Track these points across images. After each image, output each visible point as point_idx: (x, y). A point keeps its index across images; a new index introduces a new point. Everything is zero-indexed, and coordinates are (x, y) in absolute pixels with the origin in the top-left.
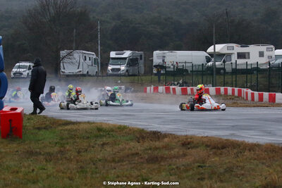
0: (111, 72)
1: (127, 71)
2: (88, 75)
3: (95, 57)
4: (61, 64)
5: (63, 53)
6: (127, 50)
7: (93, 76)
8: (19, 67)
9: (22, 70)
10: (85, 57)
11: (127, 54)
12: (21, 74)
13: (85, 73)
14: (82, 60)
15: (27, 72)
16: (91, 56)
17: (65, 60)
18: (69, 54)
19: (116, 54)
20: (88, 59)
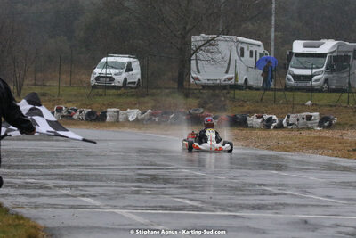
0: (293, 82)
1: (326, 81)
2: (246, 86)
3: (261, 50)
4: (193, 63)
5: (197, 40)
6: (328, 38)
7: (257, 89)
8: (106, 65)
9: (112, 71)
10: (242, 50)
11: (327, 46)
12: (112, 79)
13: (241, 81)
14: (235, 56)
15: (124, 75)
16: (254, 49)
17: (201, 54)
18: (208, 42)
19: (305, 47)
20: (247, 53)
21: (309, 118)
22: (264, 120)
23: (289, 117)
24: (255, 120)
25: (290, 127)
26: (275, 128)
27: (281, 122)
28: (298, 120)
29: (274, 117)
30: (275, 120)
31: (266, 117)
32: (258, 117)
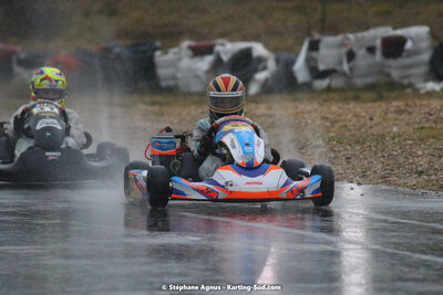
21: (394, 47)
22: (218, 62)
23: (314, 46)
24: (187, 62)
25: (321, 84)
26: (267, 89)
27: (286, 67)
28: (351, 56)
29: (259, 49)
30: (261, 60)
31: (228, 48)
32: (198, 52)
